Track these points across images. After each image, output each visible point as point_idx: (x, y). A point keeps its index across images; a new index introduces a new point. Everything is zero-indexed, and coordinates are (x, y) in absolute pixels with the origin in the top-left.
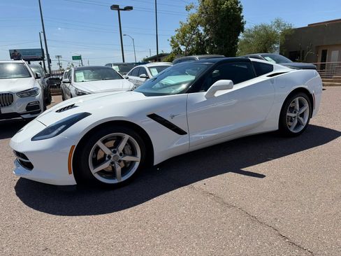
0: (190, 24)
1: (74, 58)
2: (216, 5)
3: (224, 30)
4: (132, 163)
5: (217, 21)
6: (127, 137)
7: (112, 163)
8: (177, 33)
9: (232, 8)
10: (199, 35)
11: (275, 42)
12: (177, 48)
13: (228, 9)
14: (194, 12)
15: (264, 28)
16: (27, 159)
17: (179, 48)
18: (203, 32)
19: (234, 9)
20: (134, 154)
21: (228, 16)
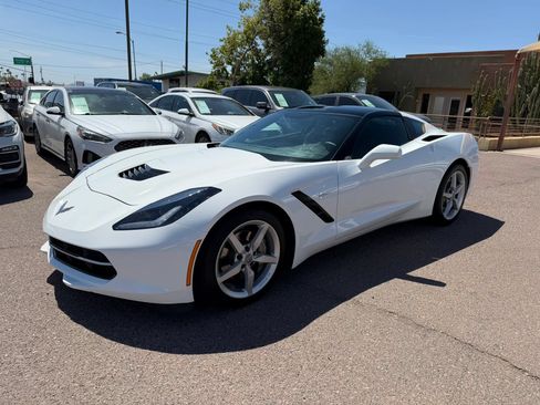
0: (245, 33)
1: (17, 61)
2: (287, 8)
3: (297, 50)
4: (265, 266)
5: (287, 34)
6: (266, 226)
7: (243, 266)
8: (223, 43)
9: (310, 18)
10: (257, 52)
11: (361, 76)
12: (220, 68)
13: (305, 19)
14: (252, 14)
15: (349, 52)
16: (106, 260)
17: (224, 69)
18: (262, 47)
19: (314, 19)
20: (269, 252)
21: (304, 29)
